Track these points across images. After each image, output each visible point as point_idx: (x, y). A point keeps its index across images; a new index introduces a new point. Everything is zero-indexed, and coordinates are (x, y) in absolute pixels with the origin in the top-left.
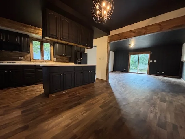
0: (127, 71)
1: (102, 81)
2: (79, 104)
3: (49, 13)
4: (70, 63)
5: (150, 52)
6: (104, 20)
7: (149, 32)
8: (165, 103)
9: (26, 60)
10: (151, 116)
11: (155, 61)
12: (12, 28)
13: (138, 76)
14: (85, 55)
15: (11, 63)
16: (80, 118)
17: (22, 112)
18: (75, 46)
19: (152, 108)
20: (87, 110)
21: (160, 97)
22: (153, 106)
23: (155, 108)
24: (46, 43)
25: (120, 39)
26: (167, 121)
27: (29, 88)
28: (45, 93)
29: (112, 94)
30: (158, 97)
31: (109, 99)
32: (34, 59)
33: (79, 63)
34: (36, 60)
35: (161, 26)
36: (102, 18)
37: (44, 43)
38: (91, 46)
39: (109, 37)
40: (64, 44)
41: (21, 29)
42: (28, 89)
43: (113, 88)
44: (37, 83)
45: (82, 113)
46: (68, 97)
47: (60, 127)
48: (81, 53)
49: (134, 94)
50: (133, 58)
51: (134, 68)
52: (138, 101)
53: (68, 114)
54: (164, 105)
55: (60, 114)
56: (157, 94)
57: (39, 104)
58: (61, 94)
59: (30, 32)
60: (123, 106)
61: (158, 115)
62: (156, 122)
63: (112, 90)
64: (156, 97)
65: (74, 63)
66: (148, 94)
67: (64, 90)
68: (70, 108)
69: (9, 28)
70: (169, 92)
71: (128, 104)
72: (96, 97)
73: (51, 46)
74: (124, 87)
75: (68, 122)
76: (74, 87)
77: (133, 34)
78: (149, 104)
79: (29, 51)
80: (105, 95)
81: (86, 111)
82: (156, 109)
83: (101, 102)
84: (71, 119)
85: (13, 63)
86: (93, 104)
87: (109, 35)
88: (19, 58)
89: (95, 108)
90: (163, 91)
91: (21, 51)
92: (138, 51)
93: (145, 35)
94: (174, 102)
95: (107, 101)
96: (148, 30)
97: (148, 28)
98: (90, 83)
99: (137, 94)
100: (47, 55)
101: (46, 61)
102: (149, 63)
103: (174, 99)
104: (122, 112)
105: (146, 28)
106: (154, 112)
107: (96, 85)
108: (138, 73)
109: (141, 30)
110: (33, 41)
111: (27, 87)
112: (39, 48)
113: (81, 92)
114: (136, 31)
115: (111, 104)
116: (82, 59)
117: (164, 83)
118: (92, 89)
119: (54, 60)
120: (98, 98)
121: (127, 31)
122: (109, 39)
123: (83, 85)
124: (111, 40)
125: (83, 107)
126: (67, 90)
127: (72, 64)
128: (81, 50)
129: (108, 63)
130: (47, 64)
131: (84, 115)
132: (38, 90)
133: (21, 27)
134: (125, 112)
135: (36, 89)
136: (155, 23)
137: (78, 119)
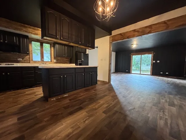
0: (129, 72)
1: (104, 83)
2: (81, 109)
3: (48, 12)
4: (71, 64)
5: (153, 52)
6: (107, 17)
7: (154, 31)
8: (174, 107)
9: (24, 62)
10: (162, 123)
11: (158, 61)
12: (9, 28)
13: (141, 77)
14: (87, 56)
15: (9, 64)
16: (82, 126)
17: (19, 119)
18: (76, 46)
19: (161, 114)
20: (90, 116)
21: (168, 100)
22: (162, 111)
23: (164, 114)
24: (46, 44)
25: (122, 39)
26: (181, 129)
27: (28, 91)
28: (44, 97)
29: (115, 97)
30: (166, 101)
31: (113, 103)
32: (33, 60)
33: (80, 64)
34: (35, 62)
35: (167, 24)
36: (105, 15)
37: (44, 44)
38: (93, 47)
39: (111, 37)
40: (65, 45)
41: (20, 30)
42: (27, 93)
43: (116, 91)
44: (36, 86)
45: (84, 120)
46: (69, 101)
47: (60, 138)
48: (82, 54)
49: (139, 97)
50: (135, 58)
51: (136, 69)
52: (145, 106)
53: (68, 122)
54: (174, 109)
55: (60, 122)
56: (164, 97)
57: (38, 110)
58: (61, 97)
59: (29, 33)
60: (129, 111)
61: (169, 122)
62: (168, 131)
63: (115, 93)
64: (163, 101)
65: (74, 64)
66: (155, 98)
67: (64, 93)
68: (71, 113)
69: (6, 28)
70: (176, 95)
71: (134, 108)
72: (99, 101)
73: (51, 47)
74: (128, 89)
75: (69, 131)
76: (76, 90)
77: (136, 33)
78: (157, 109)
79: (28, 52)
80: (108, 98)
81: (88, 118)
82: (166, 115)
83: (105, 107)
84: (72, 128)
85: (11, 64)
86: (96, 109)
87: (111, 35)
88: (18, 60)
89: (98, 114)
90: (170, 93)
91: (19, 52)
92: (141, 51)
93: (150, 35)
94: (184, 106)
95: (111, 106)
96: (152, 29)
97: (153, 27)
98: (92, 85)
99: (142, 97)
100: (47, 57)
101: (46, 62)
102: (152, 63)
103: (183, 103)
104: (129, 119)
105: (150, 27)
106: (164, 118)
107: (99, 87)
108: (140, 74)
109: (146, 29)
110: (32, 42)
111: (27, 89)
112: (39, 50)
113: (83, 95)
114: (140, 30)
115: (115, 109)
116: (83, 60)
117: (169, 85)
118: (94, 91)
119: (54, 61)
120: (101, 102)
121: (130, 30)
122: (111, 39)
123: (85, 87)
124: (113, 40)
125: (85, 113)
126: (67, 93)
127: (73, 65)
128: (82, 51)
129: (110, 64)
130: (47, 65)
131: (87, 122)
132: (37, 93)
133: (19, 28)
134: (132, 118)
135: (35, 93)
136: (160, 21)
137: (79, 127)
